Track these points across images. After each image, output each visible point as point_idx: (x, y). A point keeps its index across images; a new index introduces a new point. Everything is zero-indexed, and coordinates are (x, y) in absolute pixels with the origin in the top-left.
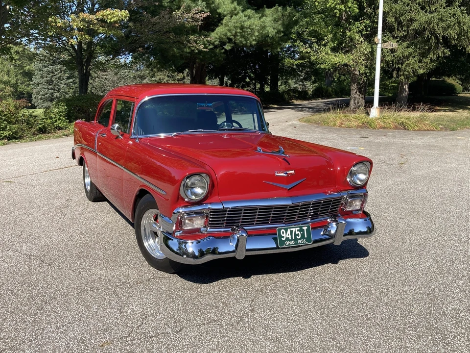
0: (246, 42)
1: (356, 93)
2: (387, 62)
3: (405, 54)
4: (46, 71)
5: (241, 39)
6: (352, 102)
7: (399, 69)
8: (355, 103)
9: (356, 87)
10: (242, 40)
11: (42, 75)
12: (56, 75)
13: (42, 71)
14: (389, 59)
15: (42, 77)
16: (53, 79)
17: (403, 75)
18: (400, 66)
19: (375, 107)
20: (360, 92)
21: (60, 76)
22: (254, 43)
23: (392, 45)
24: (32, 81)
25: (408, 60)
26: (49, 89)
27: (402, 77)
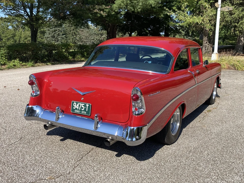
0: (134, 9)
1: (207, 43)
2: (227, 22)
3: (240, 16)
4: (52, 31)
5: (130, 8)
6: (204, 49)
7: (235, 27)
8: (206, 49)
9: (207, 39)
10: (132, 8)
11: (49, 33)
12: (57, 33)
13: (50, 31)
14: (228, 19)
15: (50, 34)
16: (55, 35)
17: (238, 30)
18: (236, 24)
19: (215, 53)
20: (209, 42)
21: (59, 34)
22: (139, 10)
23: (229, 8)
24: (44, 36)
25: (242, 20)
26: (53, 40)
27: (238, 32)
